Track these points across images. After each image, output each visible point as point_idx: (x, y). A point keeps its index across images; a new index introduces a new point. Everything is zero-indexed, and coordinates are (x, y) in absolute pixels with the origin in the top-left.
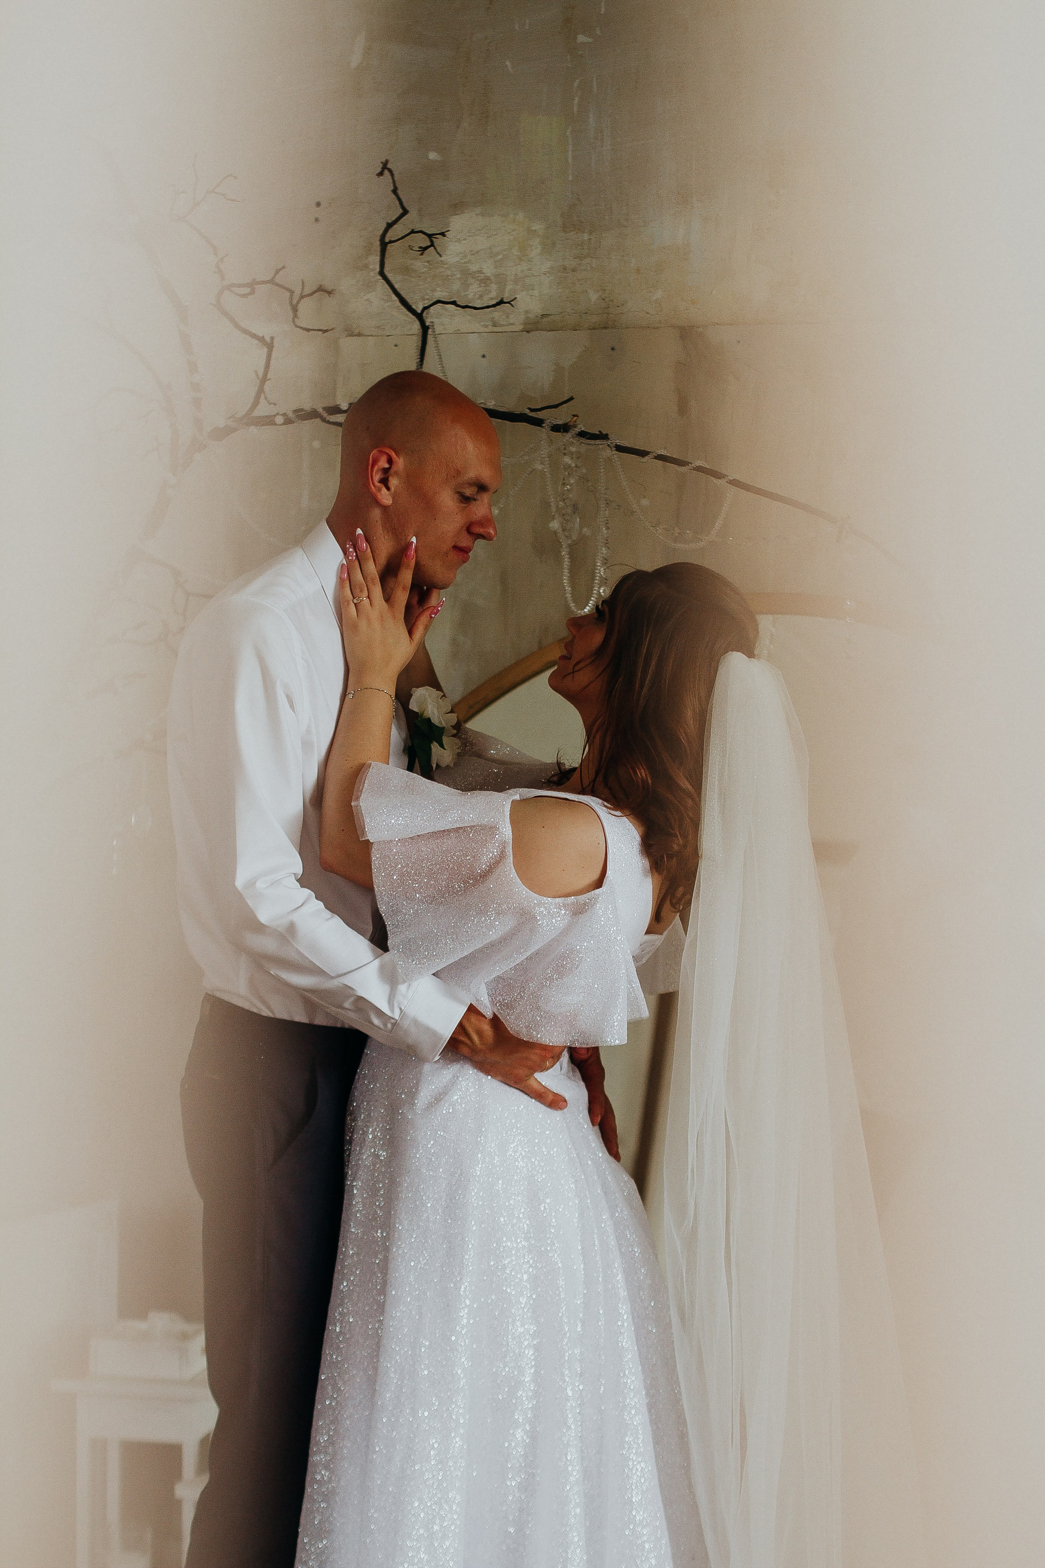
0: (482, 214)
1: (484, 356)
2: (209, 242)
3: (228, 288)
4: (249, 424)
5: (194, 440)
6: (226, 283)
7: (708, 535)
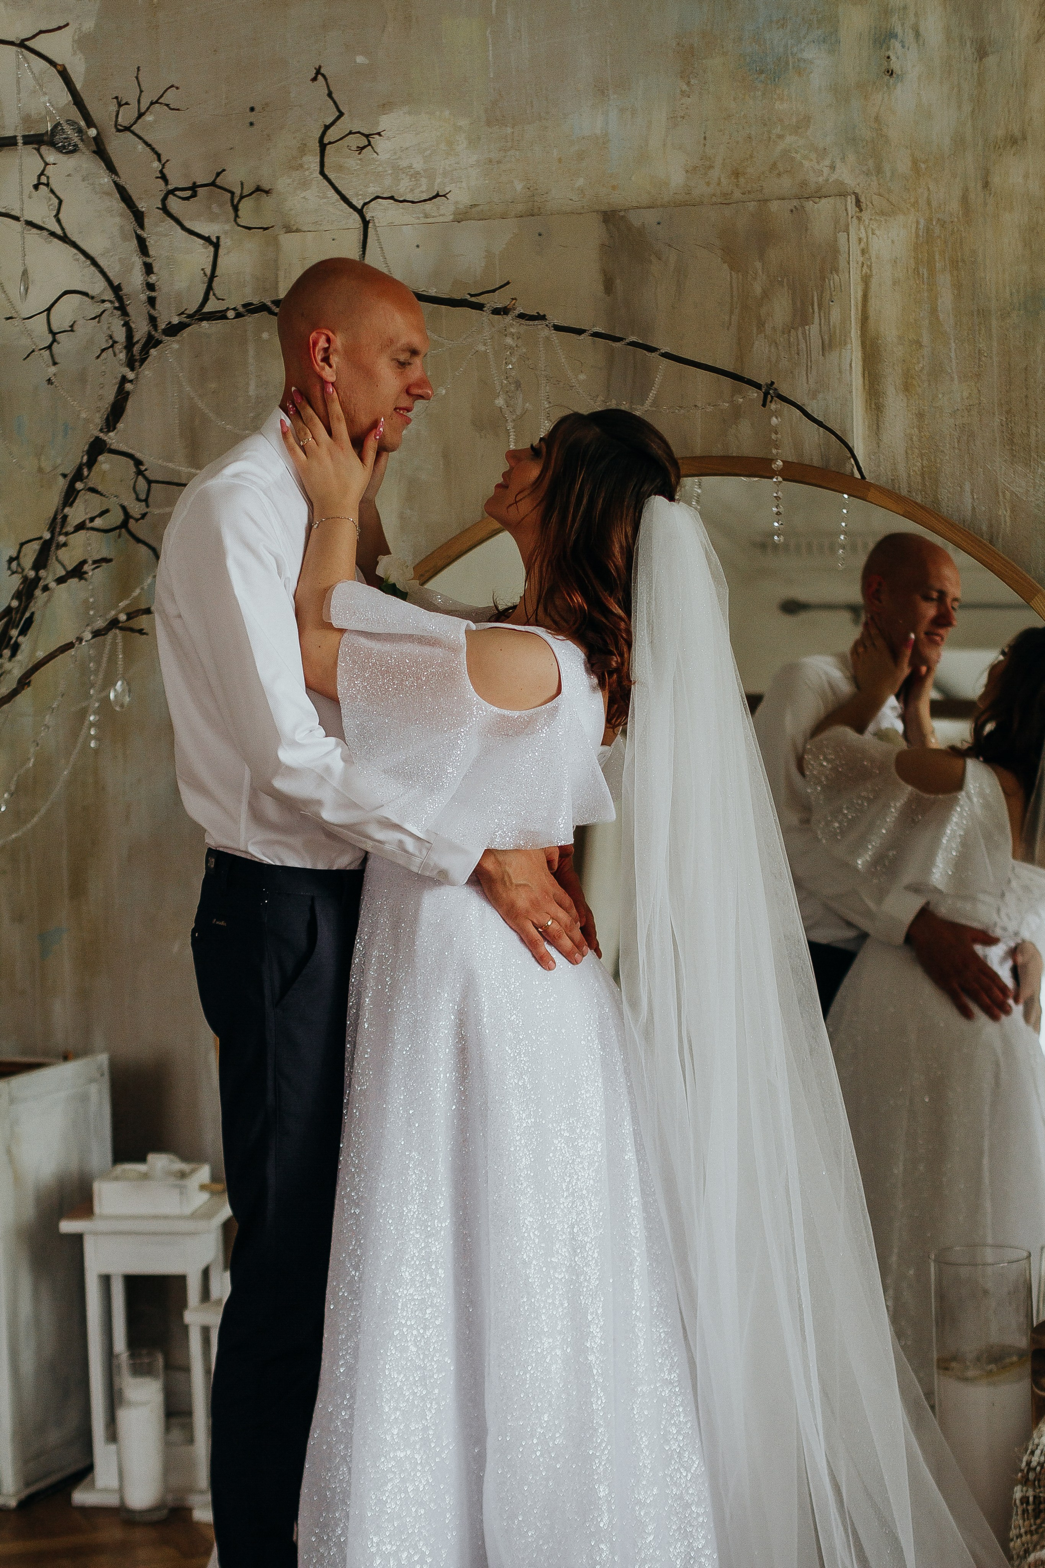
0: (410, 113)
1: (418, 246)
2: (153, 149)
3: (172, 192)
4: (201, 320)
5: (150, 337)
6: (170, 187)
7: (643, 405)
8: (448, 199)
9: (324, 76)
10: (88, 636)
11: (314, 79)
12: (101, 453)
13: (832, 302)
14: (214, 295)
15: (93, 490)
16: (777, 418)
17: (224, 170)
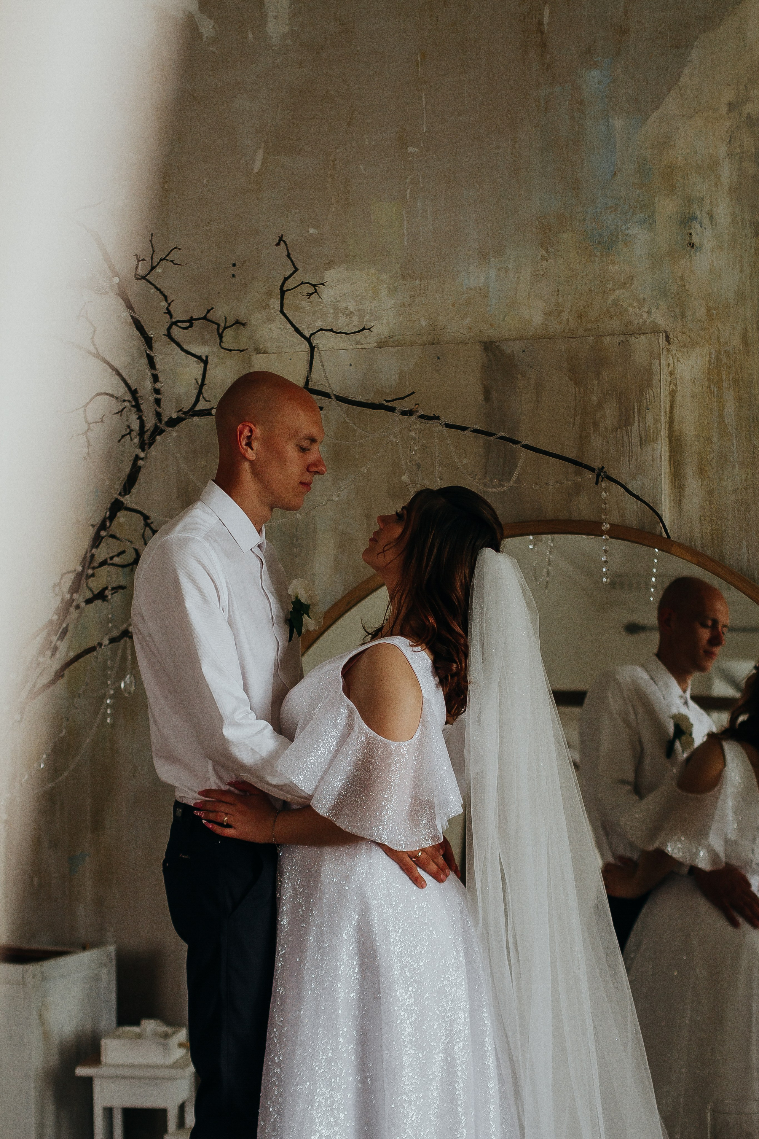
0: (347, 269)
1: (351, 365)
2: (161, 293)
3: (175, 323)
4: (193, 415)
5: (156, 427)
6: (174, 320)
7: (509, 482)
8: (372, 332)
9: (285, 242)
10: (106, 642)
11: (278, 244)
12: (119, 510)
13: (648, 409)
14: (203, 397)
15: (113, 536)
16: (606, 493)
17: (212, 308)
